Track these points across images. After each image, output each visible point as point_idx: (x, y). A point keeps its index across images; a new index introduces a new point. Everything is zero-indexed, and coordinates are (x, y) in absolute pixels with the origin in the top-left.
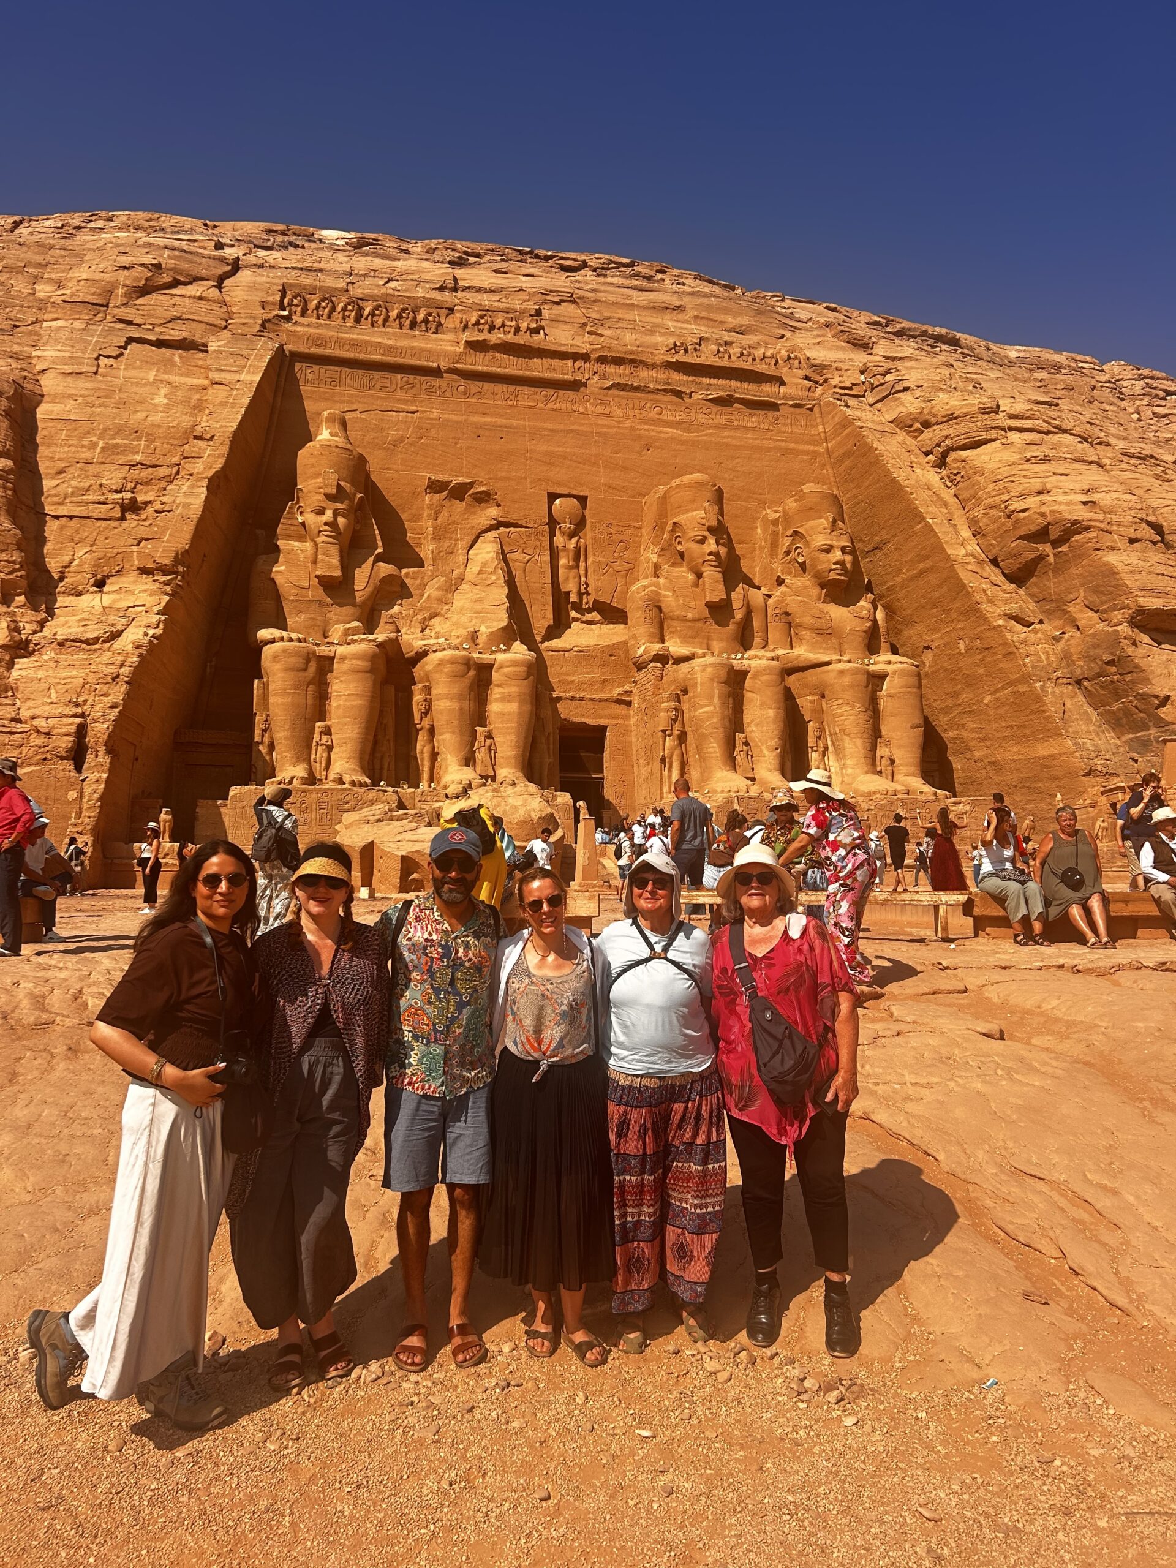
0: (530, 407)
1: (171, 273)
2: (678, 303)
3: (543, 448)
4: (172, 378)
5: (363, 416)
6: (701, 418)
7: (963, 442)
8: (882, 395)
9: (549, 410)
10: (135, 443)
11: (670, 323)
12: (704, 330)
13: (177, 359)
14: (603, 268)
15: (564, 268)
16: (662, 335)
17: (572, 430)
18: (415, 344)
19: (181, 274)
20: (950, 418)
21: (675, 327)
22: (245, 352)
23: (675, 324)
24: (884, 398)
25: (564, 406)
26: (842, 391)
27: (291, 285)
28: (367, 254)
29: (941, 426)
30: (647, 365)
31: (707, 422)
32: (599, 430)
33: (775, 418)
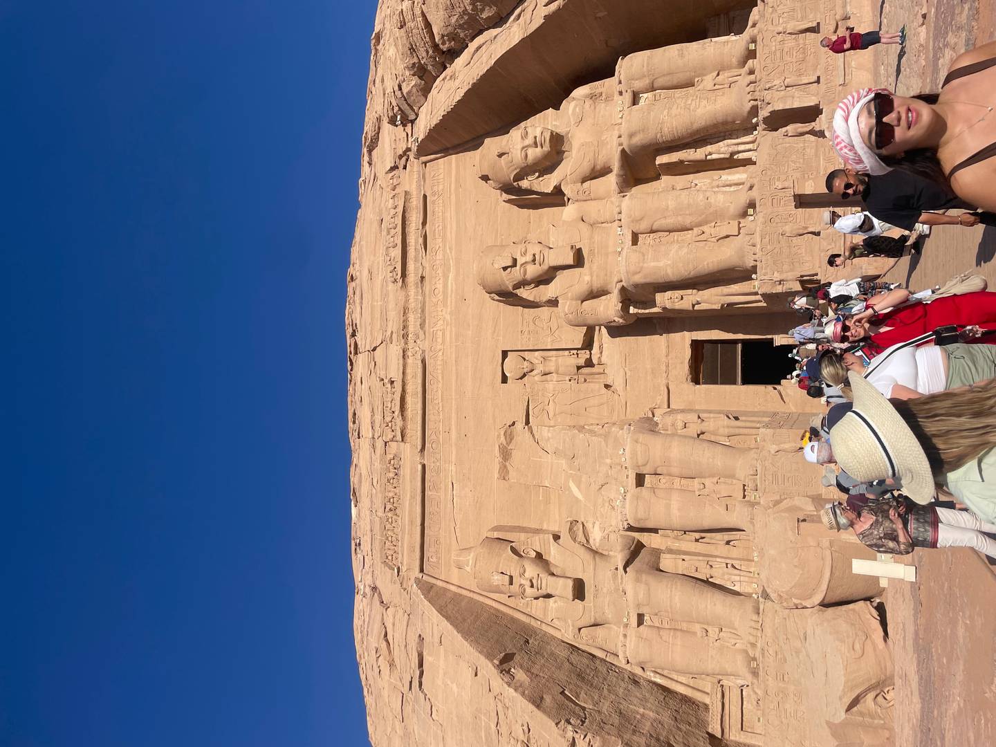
0: (442, 393)
1: (381, 641)
2: (367, 271)
3: (469, 387)
4: (441, 672)
5: (458, 523)
6: (440, 256)
7: (428, 39)
8: (408, 108)
9: (443, 377)
10: (483, 722)
11: (380, 278)
12: (382, 251)
13: (430, 659)
14: (352, 325)
15: (356, 353)
16: (387, 286)
17: (456, 362)
18: (408, 477)
19: (380, 634)
20: (412, 50)
21: (382, 276)
22: (421, 612)
23: (380, 275)
24: (409, 105)
25: (439, 367)
26: (410, 139)
27: (381, 557)
28: (360, 494)
29: (420, 57)
30: (407, 301)
31: (441, 252)
32: (454, 340)
33: (434, 194)
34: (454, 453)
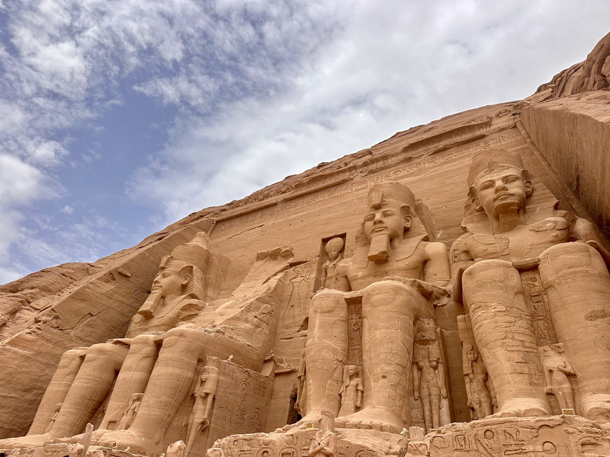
0: (321, 201)
3: (323, 217)
5: (239, 236)
6: (427, 165)
9: (331, 198)
17: (342, 203)
25: (339, 193)
30: (393, 156)
31: (432, 165)
32: (358, 197)
33: (485, 143)
34: (281, 221)
